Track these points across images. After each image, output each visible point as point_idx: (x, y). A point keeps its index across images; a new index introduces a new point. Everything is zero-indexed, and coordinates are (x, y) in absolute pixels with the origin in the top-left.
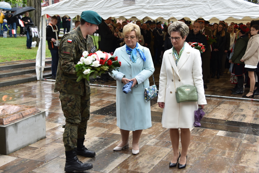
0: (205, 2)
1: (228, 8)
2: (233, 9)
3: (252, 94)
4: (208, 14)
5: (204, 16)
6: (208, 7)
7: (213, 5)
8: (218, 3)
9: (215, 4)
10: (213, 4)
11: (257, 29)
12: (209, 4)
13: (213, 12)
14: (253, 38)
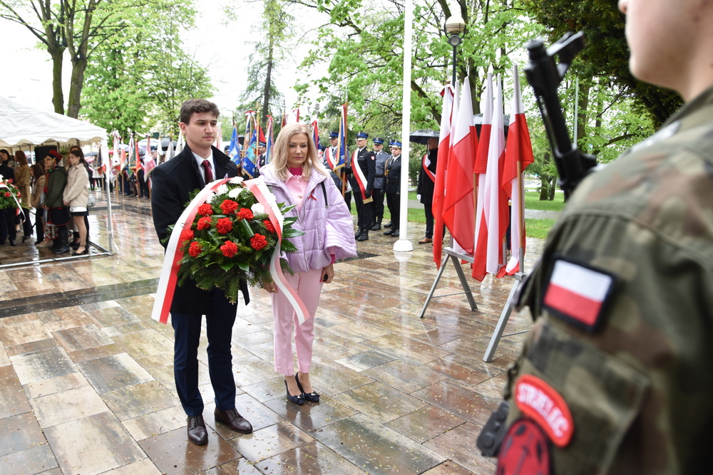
0: (4, 115)
1: (44, 125)
2: (52, 127)
3: (84, 249)
4: (11, 134)
5: (5, 138)
6: (10, 123)
7: (19, 121)
8: (26, 118)
9: (22, 120)
10: (19, 119)
11: (77, 156)
12: (12, 119)
13: (20, 131)
14: (76, 168)
